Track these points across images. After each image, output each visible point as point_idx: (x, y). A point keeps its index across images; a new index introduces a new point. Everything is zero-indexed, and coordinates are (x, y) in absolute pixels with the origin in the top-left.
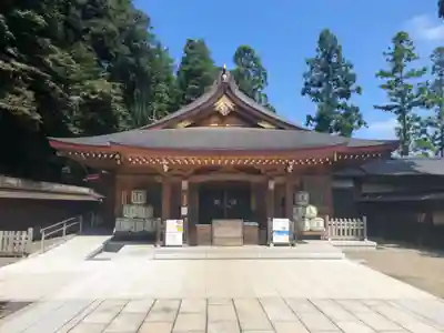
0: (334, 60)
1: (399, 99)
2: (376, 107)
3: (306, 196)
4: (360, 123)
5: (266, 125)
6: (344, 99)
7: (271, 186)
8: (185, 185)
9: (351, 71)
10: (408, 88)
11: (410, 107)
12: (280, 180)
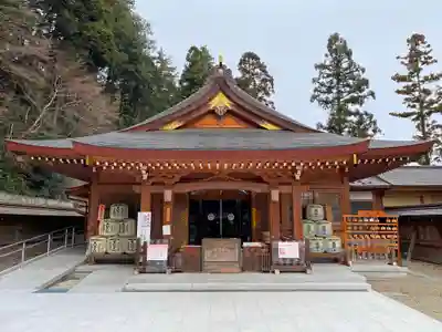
0: (345, 65)
1: (417, 105)
2: (392, 114)
3: (320, 211)
4: (374, 131)
5: (269, 127)
6: (357, 106)
7: (275, 196)
8: (168, 196)
9: (363, 76)
10: (427, 92)
11: (429, 114)
12: (286, 189)
